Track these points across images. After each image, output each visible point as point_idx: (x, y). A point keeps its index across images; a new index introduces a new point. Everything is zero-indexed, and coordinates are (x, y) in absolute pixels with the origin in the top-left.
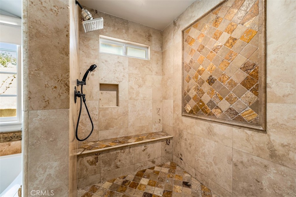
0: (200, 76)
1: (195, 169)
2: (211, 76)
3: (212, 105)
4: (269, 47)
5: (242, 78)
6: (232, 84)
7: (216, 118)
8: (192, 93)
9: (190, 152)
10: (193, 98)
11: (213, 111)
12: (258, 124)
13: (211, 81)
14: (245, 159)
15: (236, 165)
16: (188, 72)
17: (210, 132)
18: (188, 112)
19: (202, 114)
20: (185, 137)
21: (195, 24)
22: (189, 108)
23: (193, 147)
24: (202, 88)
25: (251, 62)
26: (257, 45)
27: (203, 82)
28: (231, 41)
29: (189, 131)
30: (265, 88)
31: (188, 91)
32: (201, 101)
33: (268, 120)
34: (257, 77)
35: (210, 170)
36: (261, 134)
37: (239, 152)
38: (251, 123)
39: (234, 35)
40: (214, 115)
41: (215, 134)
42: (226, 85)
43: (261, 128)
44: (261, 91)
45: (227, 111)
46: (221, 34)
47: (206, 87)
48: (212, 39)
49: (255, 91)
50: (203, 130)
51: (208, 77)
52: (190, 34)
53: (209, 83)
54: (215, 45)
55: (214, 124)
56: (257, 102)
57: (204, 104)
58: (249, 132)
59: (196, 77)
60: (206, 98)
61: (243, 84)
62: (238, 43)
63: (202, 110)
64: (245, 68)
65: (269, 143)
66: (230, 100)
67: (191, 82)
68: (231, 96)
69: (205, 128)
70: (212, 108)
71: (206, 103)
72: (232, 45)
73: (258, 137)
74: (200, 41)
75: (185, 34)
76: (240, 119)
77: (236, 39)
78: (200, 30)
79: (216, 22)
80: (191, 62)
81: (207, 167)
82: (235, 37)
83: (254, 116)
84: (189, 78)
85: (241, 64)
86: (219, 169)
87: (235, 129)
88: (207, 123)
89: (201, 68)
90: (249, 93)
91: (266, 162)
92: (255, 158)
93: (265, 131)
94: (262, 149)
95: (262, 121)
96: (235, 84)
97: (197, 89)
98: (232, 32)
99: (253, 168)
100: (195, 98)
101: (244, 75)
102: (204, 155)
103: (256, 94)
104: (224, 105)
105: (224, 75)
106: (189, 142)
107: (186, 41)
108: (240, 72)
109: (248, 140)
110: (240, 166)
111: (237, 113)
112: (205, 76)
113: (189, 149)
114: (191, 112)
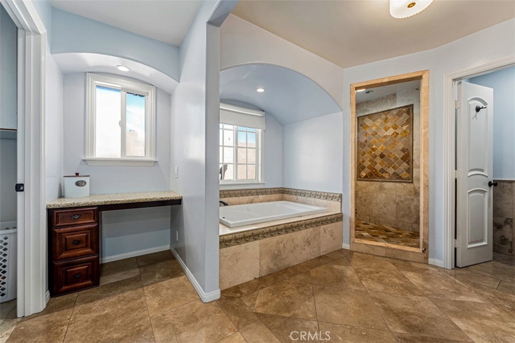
0: (373, 152)
1: (369, 216)
2: (382, 153)
3: (383, 171)
4: (414, 142)
5: (402, 156)
6: (396, 159)
7: (385, 179)
8: (367, 163)
9: (364, 206)
10: (368, 167)
11: (384, 175)
12: (409, 180)
13: (382, 156)
14: (403, 199)
15: (398, 204)
16: (363, 148)
17: (381, 188)
18: (363, 177)
19: (375, 178)
20: (360, 195)
21: (370, 116)
22: (363, 174)
23: (368, 201)
24: (375, 160)
25: (406, 148)
26: (409, 140)
27: (376, 156)
28: (395, 134)
29: (364, 191)
30: (413, 161)
31: (363, 162)
32: (374, 169)
33: (414, 176)
34: (409, 156)
35: (381, 212)
36: (411, 184)
37: (400, 196)
38: (406, 179)
39: (397, 131)
40: (384, 177)
41: (385, 189)
42: (392, 159)
43: (411, 181)
44: (410, 163)
45: (393, 174)
46: (389, 128)
47: (378, 160)
48: (382, 130)
49: (408, 163)
50: (375, 188)
51: (380, 153)
52: (365, 121)
53: (380, 157)
54: (385, 134)
55: (384, 183)
56: (409, 168)
57: (376, 171)
58: (405, 184)
59: (371, 153)
60: (378, 167)
61: (402, 159)
62: (399, 136)
63: (375, 175)
64: (403, 150)
65: (414, 187)
66: (394, 168)
67: (365, 155)
68: (395, 166)
69: (377, 186)
70: (382, 173)
71: (378, 170)
72: (395, 137)
73: (409, 186)
74: (374, 128)
75: (360, 120)
76: (400, 178)
77: (398, 134)
78: (374, 121)
79: (386, 120)
80: (366, 141)
81: (379, 211)
82: (398, 132)
83: (408, 175)
84: (364, 153)
85: (401, 148)
86: (388, 210)
87: (397, 184)
88: (379, 183)
89: (374, 147)
90: (405, 164)
91: (413, 197)
92: (408, 197)
93: (412, 182)
94: (411, 191)
95: (411, 178)
96: (398, 159)
97: (371, 161)
98: (396, 129)
99: (407, 202)
100: (369, 167)
101: (402, 154)
102: (377, 204)
103: (409, 164)
104: (391, 171)
105: (391, 153)
106: (363, 198)
107: (361, 125)
108: (400, 152)
109: (404, 189)
110: (400, 203)
111: (398, 175)
112: (378, 153)
113: (364, 203)
114: (366, 177)
